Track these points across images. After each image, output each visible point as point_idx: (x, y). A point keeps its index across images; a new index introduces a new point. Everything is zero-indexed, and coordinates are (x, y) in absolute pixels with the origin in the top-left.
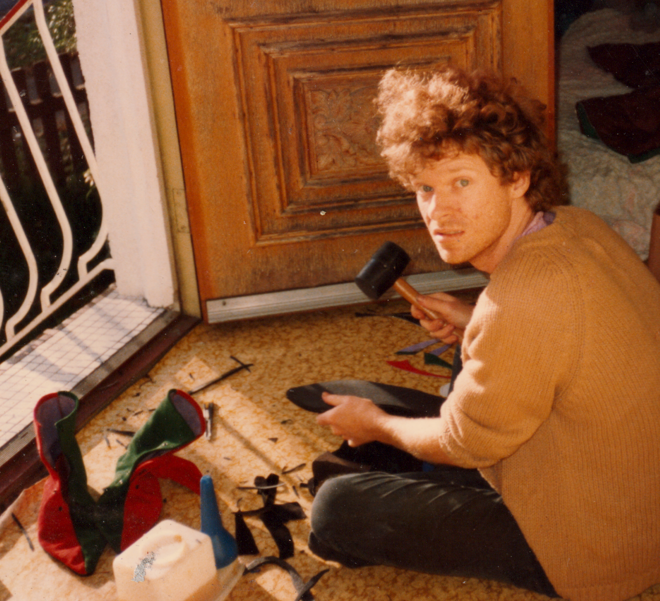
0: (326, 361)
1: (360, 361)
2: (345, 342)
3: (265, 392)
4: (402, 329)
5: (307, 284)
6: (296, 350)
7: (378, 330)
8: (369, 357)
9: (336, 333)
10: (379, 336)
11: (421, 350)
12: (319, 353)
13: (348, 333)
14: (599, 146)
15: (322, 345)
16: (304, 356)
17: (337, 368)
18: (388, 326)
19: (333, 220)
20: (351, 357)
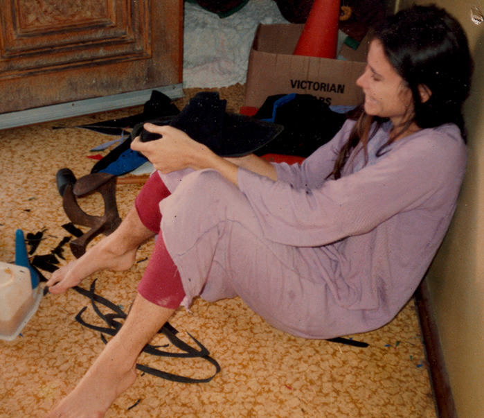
0: (43, 159)
1: (68, 158)
2: (52, 146)
3: (9, 181)
4: (87, 135)
5: (19, 109)
6: (19, 153)
7: (72, 137)
8: (72, 155)
9: (43, 141)
10: (73, 141)
11: (107, 148)
12: (36, 154)
13: (50, 139)
14: (195, 8)
15: (36, 149)
16: (27, 157)
17: (53, 163)
18: (77, 134)
19: (36, 62)
20: (60, 155)
